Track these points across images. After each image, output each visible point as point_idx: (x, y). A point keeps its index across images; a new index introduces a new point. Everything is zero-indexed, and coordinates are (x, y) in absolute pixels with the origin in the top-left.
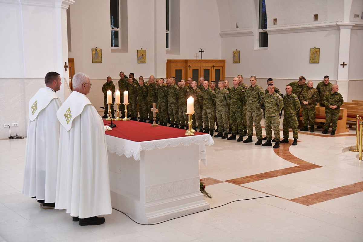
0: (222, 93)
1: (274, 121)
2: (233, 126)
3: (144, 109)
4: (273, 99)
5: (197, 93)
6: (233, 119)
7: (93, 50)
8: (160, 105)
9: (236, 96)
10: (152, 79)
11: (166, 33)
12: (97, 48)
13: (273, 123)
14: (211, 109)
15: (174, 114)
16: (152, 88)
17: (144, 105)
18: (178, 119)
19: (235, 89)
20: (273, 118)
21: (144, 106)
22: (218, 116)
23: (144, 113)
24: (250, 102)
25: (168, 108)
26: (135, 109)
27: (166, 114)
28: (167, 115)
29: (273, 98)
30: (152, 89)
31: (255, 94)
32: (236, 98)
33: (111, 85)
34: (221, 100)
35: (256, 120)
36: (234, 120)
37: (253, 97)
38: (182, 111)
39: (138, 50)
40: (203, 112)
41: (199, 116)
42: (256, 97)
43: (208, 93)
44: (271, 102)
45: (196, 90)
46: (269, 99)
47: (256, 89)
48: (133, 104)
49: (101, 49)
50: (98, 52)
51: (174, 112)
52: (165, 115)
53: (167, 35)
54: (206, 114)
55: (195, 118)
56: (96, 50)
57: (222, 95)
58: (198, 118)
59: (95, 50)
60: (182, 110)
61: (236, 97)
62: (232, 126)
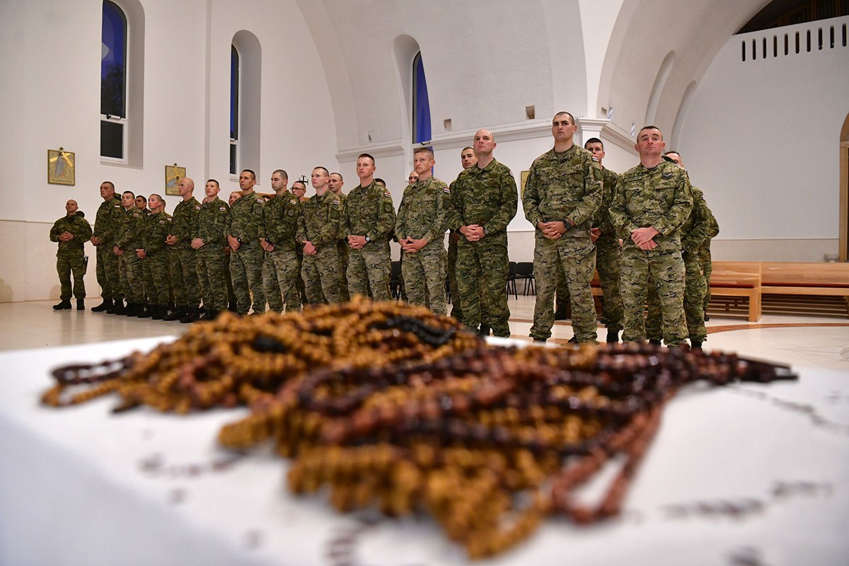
0: (429, 192)
1: (671, 268)
2: (471, 303)
3: (157, 277)
4: (662, 181)
5: (328, 205)
6: (472, 280)
7: (51, 152)
8: (204, 261)
9: (488, 191)
10: (185, 187)
11: (231, 145)
12: (64, 150)
13: (666, 278)
14: (381, 252)
15: (250, 282)
16: (183, 211)
17: (158, 264)
18: (262, 297)
19: (479, 169)
20: (666, 258)
21: (159, 268)
22: (409, 274)
23: (159, 287)
24: (555, 202)
25: (231, 267)
26: (135, 279)
27: (222, 285)
28: (226, 288)
29: (663, 177)
30: (184, 216)
31: (572, 174)
32: (487, 198)
33: (76, 221)
34: (425, 213)
35: (578, 273)
36: (472, 284)
37: (564, 187)
38: (275, 271)
39: (166, 167)
40: (352, 263)
41: (334, 281)
42: (577, 183)
43: (371, 198)
44: (658, 190)
45: (325, 198)
46: (647, 183)
47: (576, 158)
48: (129, 266)
49: (74, 154)
50: (64, 159)
51: (250, 275)
52: (220, 290)
53: (233, 148)
54: (363, 269)
55: (323, 287)
56: (60, 154)
57: (428, 198)
58: (332, 287)
59: (56, 154)
60: (274, 266)
61: (485, 195)
62: (467, 303)
